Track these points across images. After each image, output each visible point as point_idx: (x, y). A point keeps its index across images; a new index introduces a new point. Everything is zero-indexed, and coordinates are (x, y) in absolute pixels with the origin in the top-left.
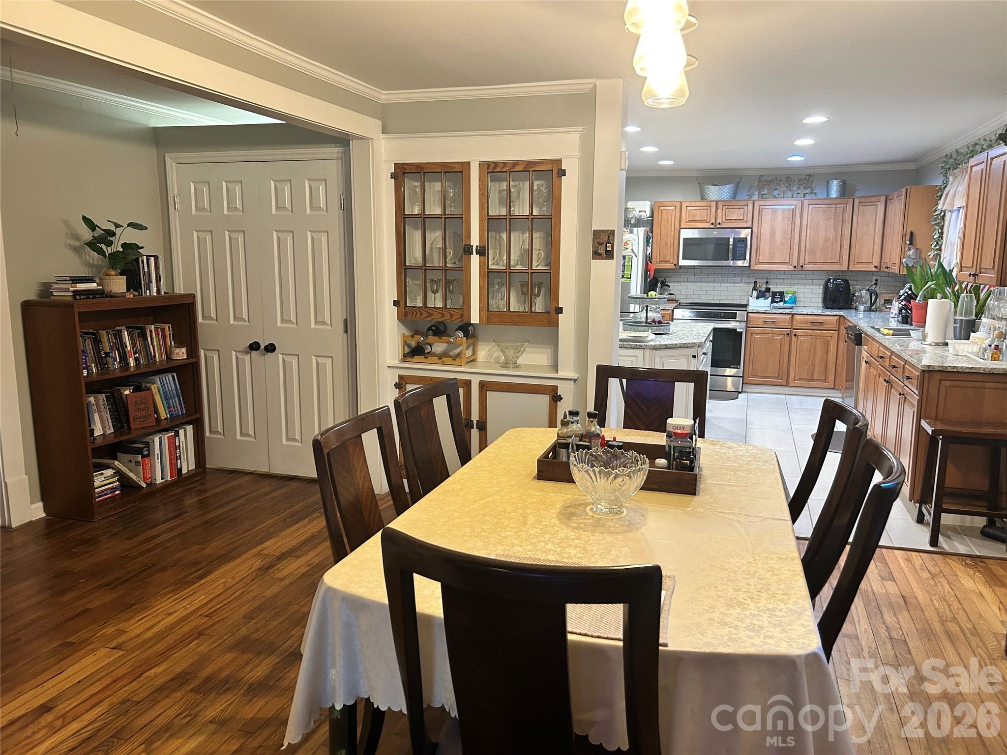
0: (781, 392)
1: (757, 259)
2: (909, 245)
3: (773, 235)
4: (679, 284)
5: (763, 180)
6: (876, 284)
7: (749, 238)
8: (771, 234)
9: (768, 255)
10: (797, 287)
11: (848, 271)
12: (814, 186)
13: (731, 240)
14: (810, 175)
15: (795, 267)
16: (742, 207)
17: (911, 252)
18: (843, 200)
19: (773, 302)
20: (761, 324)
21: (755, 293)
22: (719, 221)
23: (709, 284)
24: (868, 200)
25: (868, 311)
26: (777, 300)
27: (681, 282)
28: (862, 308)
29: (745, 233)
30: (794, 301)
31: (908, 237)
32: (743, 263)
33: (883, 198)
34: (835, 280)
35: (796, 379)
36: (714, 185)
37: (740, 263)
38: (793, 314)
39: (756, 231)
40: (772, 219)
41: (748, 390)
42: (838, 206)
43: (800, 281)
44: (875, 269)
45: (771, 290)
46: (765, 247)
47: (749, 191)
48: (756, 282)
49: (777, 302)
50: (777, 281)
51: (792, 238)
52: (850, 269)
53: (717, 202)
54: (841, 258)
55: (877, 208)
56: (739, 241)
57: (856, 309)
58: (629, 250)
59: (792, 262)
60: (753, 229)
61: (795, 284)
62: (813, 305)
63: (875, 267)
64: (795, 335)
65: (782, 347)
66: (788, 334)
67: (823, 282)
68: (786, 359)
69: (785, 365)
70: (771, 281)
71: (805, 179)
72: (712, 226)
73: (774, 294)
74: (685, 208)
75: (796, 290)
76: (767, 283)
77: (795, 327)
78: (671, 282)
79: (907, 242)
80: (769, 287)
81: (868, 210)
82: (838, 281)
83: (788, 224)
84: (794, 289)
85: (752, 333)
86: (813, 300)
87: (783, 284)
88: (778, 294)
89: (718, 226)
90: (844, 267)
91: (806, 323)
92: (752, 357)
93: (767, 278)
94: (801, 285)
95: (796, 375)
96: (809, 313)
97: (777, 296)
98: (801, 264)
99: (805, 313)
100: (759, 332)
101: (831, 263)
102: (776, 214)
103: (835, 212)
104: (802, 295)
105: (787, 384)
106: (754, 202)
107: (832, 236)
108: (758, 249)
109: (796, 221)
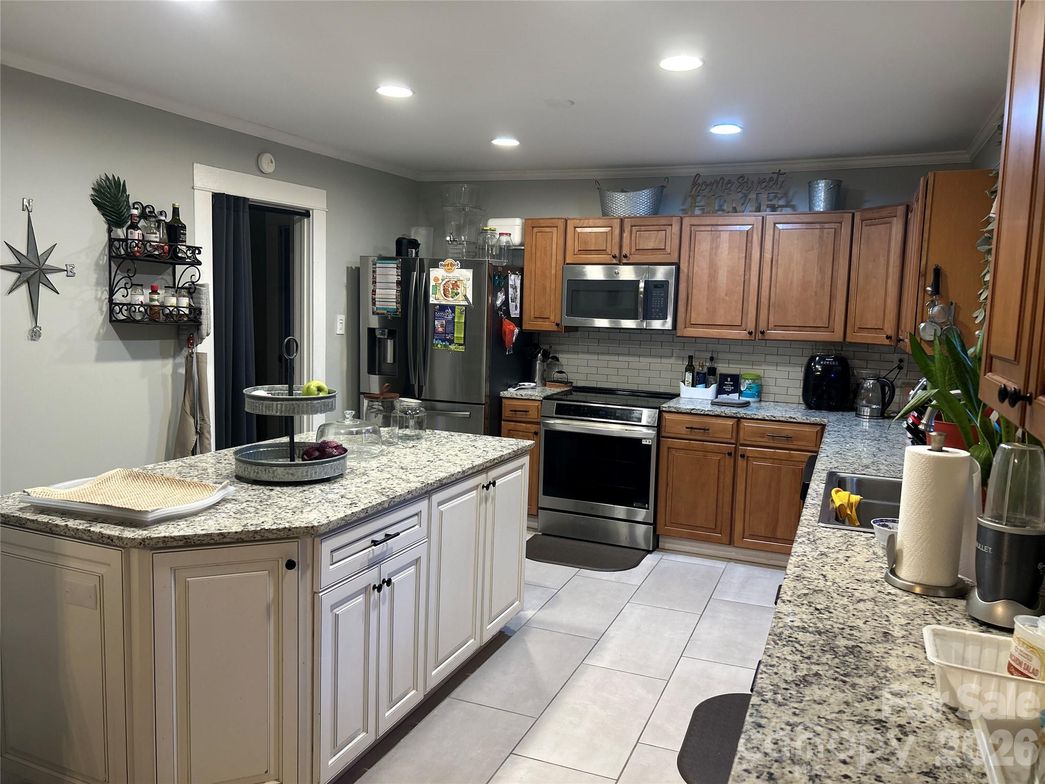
0: (721, 554)
1: (688, 318)
2: (932, 295)
3: (713, 275)
4: (576, 356)
5: (700, 181)
6: (900, 368)
7: (672, 282)
8: (710, 275)
9: (705, 311)
10: (764, 367)
11: (844, 343)
12: (791, 194)
13: (642, 285)
14: (779, 173)
15: (750, 333)
16: (663, 228)
17: (936, 309)
18: (835, 216)
19: (720, 391)
20: (683, 430)
21: (689, 377)
22: (624, 253)
23: (621, 358)
24: (876, 215)
25: (877, 417)
27: (578, 353)
28: (867, 411)
29: (660, 273)
30: (759, 394)
31: (930, 278)
32: (664, 324)
33: (901, 210)
34: (822, 358)
35: (746, 534)
36: (623, 191)
37: (657, 324)
38: (739, 419)
39: (686, 271)
40: (712, 249)
41: (667, 546)
42: (826, 226)
43: (769, 358)
44: (887, 342)
45: (718, 372)
46: (700, 298)
47: (683, 204)
48: (691, 358)
49: (728, 393)
50: (730, 356)
51: (746, 282)
52: (848, 340)
53: (622, 221)
54: (832, 319)
55: (891, 228)
56: (656, 286)
57: (858, 415)
58: (460, 297)
59: (746, 325)
60: (681, 266)
61: (759, 363)
62: (788, 399)
63: (888, 337)
64: (742, 456)
65: (722, 477)
66: (730, 454)
67: (805, 360)
68: (728, 499)
69: (727, 509)
70: (721, 356)
71: (771, 179)
72: (614, 261)
73: (724, 377)
74: (572, 229)
75: (760, 373)
76: (712, 359)
77: (742, 442)
78: (559, 352)
79: (929, 289)
80: (716, 365)
81: (876, 232)
82: (830, 361)
83: (739, 258)
84: (758, 371)
85: (669, 448)
86: (791, 391)
87: (740, 361)
88: (729, 379)
89: (625, 261)
90: (837, 336)
91: (762, 435)
92: (670, 490)
93: (713, 351)
94: (769, 365)
95: (746, 528)
96: (767, 418)
97: (727, 381)
98: (761, 329)
99: (760, 418)
100: (682, 447)
101: (815, 329)
102: (718, 239)
103: (821, 237)
104: (771, 382)
105: (730, 543)
106: (682, 218)
107: (815, 280)
108: (689, 301)
109: (753, 252)
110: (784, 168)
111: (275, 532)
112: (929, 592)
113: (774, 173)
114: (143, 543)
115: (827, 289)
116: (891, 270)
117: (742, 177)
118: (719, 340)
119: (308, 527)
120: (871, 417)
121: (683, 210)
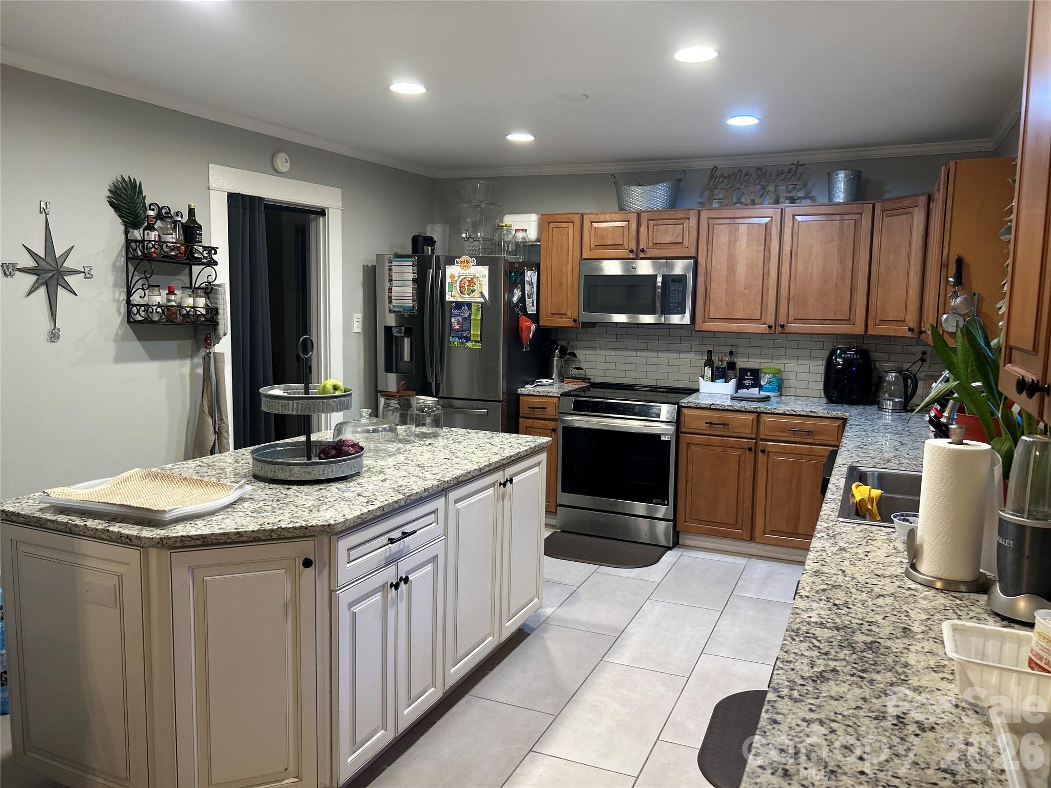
0: (743, 550)
1: (706, 312)
2: (954, 286)
3: (731, 268)
4: (594, 352)
5: (718, 174)
6: (923, 360)
7: (690, 276)
8: (728, 268)
9: (723, 304)
10: (784, 361)
11: (865, 336)
12: (810, 185)
13: (659, 279)
14: (798, 165)
15: (770, 327)
16: (680, 221)
17: (959, 300)
18: (855, 207)
19: (740, 386)
20: (703, 426)
21: (708, 372)
22: (641, 247)
23: (639, 354)
24: (897, 205)
25: (900, 411)
26: (747, 383)
27: (595, 349)
28: (889, 404)
29: (679, 267)
30: (780, 387)
31: (953, 269)
32: (682, 319)
33: (922, 200)
34: (843, 351)
35: (768, 530)
36: (639, 185)
37: (675, 319)
38: (759, 414)
39: (704, 264)
40: (730, 242)
41: (688, 542)
42: (846, 217)
43: (789, 352)
44: (909, 334)
45: (738, 367)
46: (718, 292)
47: (701, 197)
48: (710, 352)
49: (748, 388)
50: (750, 350)
51: (765, 276)
52: (869, 332)
53: (639, 215)
54: (853, 312)
55: (912, 218)
56: (673, 281)
57: (881, 409)
58: (477, 294)
59: (766, 319)
60: (699, 260)
61: (780, 357)
62: (810, 393)
63: (910, 330)
64: (763, 451)
65: (742, 472)
66: (750, 449)
67: (826, 354)
68: (748, 494)
69: (748, 505)
70: (740, 350)
71: (790, 171)
72: (632, 256)
73: (744, 371)
74: (589, 224)
75: (781, 367)
76: (731, 353)
77: (763, 437)
78: (576, 348)
79: (951, 279)
80: (735, 360)
81: (897, 223)
82: (851, 354)
83: (757, 252)
84: (778, 365)
85: (688, 444)
86: (812, 385)
87: (761, 356)
88: (749, 374)
89: (642, 255)
90: (859, 329)
91: (783, 430)
92: (689, 486)
93: (732, 345)
94: (789, 359)
95: (768, 524)
96: (788, 413)
97: (747, 376)
98: (781, 322)
99: (781, 412)
100: (702, 443)
101: (836, 322)
102: (737, 232)
103: (841, 230)
104: (792, 376)
105: (752, 539)
106: (699, 212)
107: (835, 273)
108: (708, 296)
109: (772, 244)
110: (803, 159)
111: (291, 530)
112: (950, 587)
113: (792, 164)
114: (161, 542)
115: (848, 281)
116: (913, 261)
117: (760, 169)
118: (739, 335)
119: (324, 525)
120: (893, 410)
121: (700, 203)
